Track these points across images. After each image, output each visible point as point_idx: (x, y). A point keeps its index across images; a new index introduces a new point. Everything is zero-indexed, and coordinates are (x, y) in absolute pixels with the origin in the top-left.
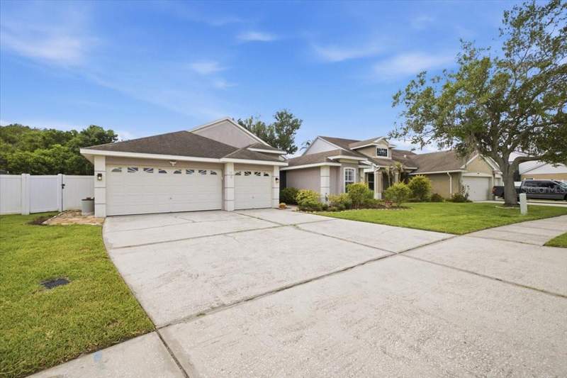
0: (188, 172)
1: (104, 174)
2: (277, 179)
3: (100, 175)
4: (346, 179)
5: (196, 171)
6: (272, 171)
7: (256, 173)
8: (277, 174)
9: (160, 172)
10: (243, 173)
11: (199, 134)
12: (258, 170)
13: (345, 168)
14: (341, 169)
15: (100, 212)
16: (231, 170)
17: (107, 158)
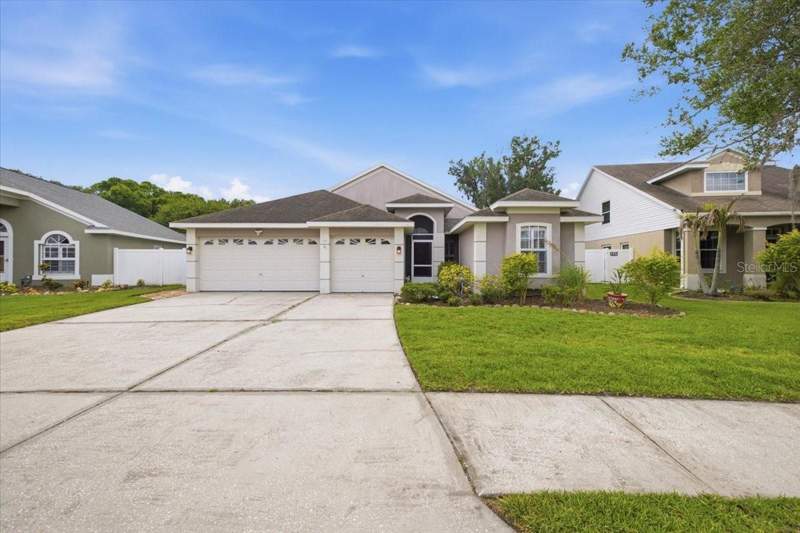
1: (194, 247)
2: (399, 248)
3: (191, 249)
4: (524, 244)
5: (291, 241)
6: (393, 236)
7: (367, 240)
8: (399, 239)
9: (250, 243)
10: (347, 242)
11: (341, 194)
12: (371, 235)
13: (519, 227)
14: (509, 227)
15: (191, 286)
16: (325, 237)
17: (197, 230)
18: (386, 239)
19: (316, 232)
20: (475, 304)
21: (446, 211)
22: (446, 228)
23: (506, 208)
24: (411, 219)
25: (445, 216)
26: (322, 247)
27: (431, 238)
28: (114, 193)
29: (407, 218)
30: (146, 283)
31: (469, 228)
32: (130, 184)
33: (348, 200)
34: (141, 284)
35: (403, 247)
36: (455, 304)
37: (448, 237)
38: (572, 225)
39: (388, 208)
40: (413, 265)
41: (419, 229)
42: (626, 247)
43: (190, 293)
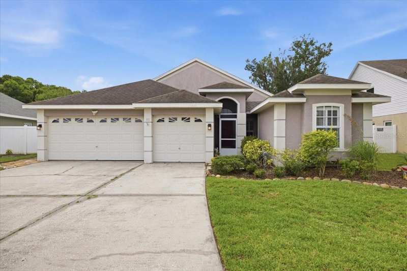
0: (113, 120)
1: (43, 126)
3: (40, 126)
4: (319, 122)
5: (121, 120)
6: (204, 115)
7: (183, 119)
9: (88, 121)
10: (167, 120)
11: (163, 82)
14: (306, 107)
15: (41, 156)
16: (148, 116)
17: (46, 111)
18: (198, 118)
19: (141, 112)
20: (279, 176)
21: (247, 95)
22: (248, 109)
23: (303, 90)
24: (220, 101)
25: (246, 99)
26: (145, 124)
27: (235, 117)
28: (6, 86)
29: (217, 100)
30: (14, 152)
31: (270, 108)
32: (18, 79)
33: (168, 87)
34: (9, 153)
35: (213, 125)
36: (262, 177)
37: (248, 116)
38: (361, 104)
39: (200, 93)
40: (221, 139)
41: (225, 110)
42: (389, 124)
43: (40, 162)
